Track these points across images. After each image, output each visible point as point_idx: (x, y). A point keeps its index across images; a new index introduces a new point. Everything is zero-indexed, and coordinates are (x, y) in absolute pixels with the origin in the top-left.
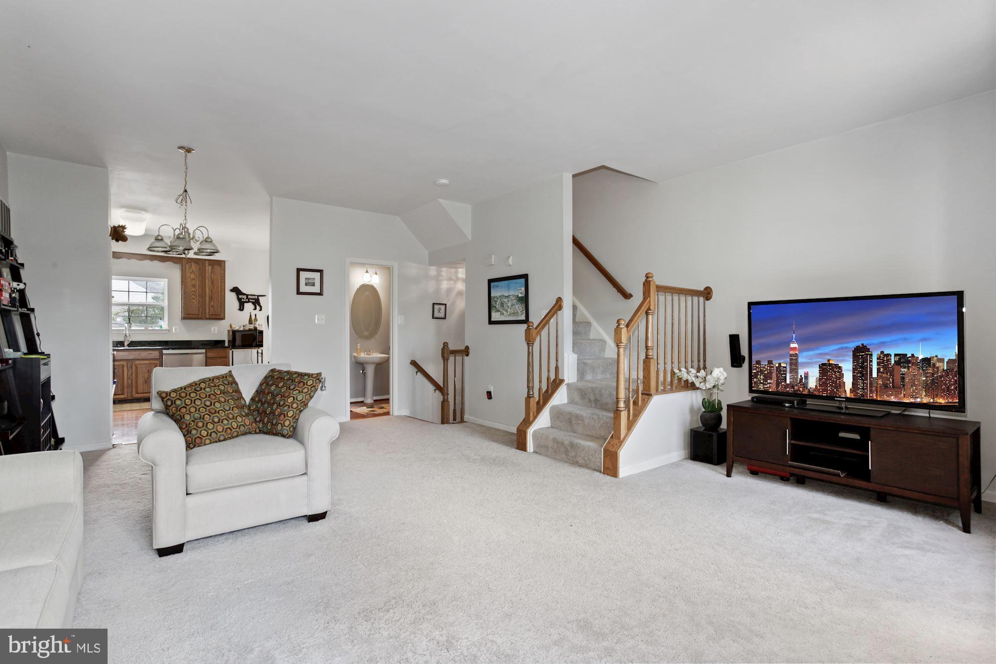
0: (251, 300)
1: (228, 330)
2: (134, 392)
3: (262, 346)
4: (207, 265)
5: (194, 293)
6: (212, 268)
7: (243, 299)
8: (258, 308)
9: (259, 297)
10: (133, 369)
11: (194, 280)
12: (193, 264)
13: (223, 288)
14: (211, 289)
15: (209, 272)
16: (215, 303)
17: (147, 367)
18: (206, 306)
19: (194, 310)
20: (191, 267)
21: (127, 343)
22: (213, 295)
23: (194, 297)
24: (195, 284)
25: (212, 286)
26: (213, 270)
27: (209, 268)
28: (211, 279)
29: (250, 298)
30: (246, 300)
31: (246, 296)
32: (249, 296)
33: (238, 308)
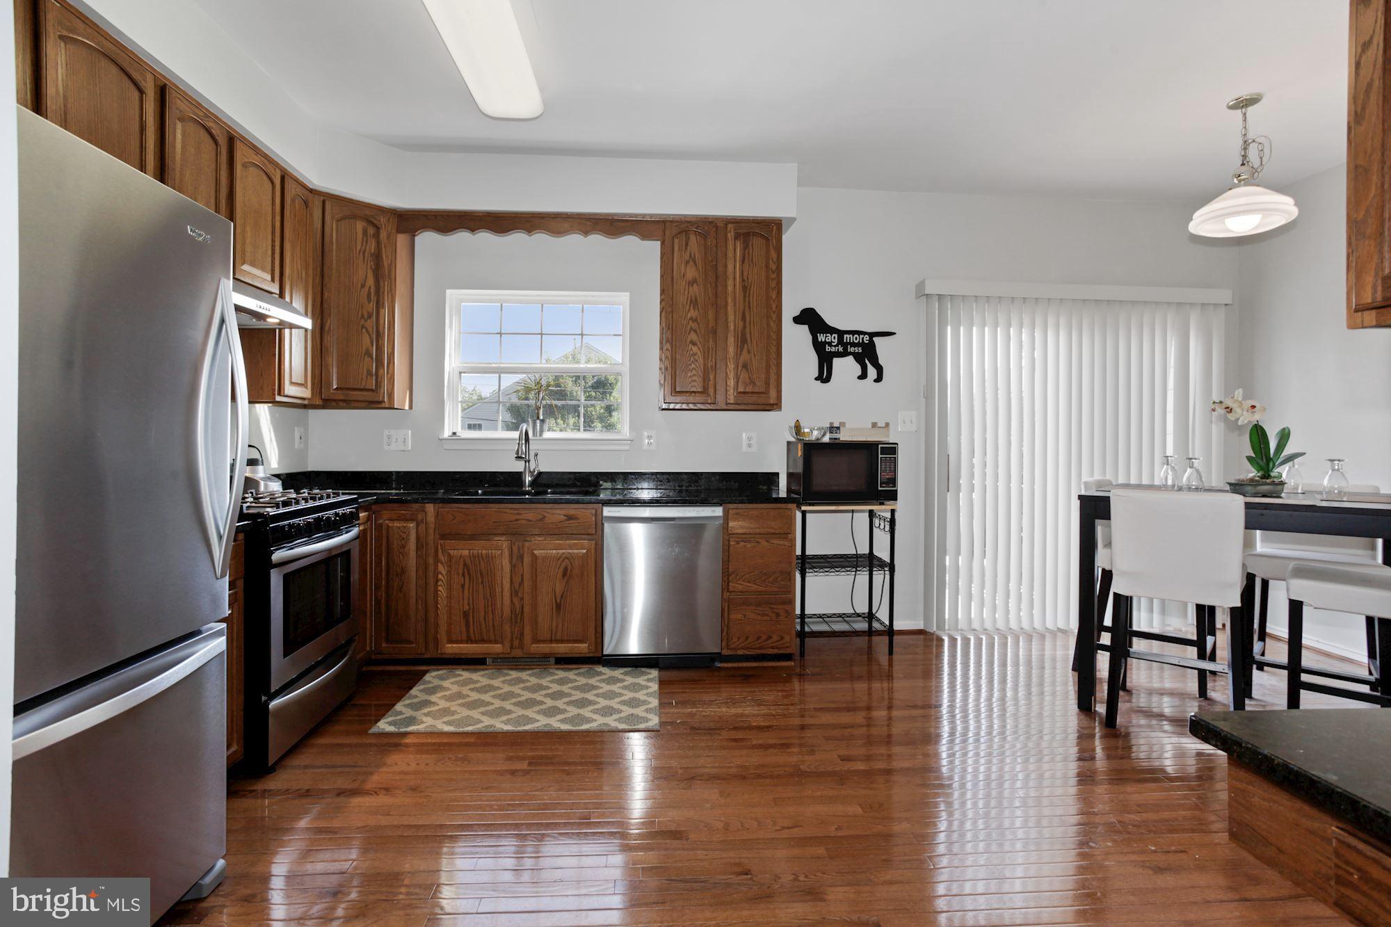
0: (852, 349)
1: (789, 443)
2: (528, 638)
3: (893, 496)
4: (731, 236)
5: (694, 325)
6: (746, 246)
7: (830, 344)
8: (872, 372)
9: (874, 339)
10: (525, 564)
11: (695, 284)
12: (693, 237)
13: (774, 309)
14: (741, 311)
15: (735, 261)
16: (753, 357)
17: (561, 560)
18: (728, 363)
19: (694, 378)
20: (686, 248)
21: (528, 479)
22: (747, 330)
23: (693, 336)
24: (696, 297)
25: (744, 301)
26: (747, 251)
27: (735, 244)
28: (741, 278)
29: (850, 343)
30: (837, 348)
31: (836, 336)
32: (845, 336)
33: (817, 375)
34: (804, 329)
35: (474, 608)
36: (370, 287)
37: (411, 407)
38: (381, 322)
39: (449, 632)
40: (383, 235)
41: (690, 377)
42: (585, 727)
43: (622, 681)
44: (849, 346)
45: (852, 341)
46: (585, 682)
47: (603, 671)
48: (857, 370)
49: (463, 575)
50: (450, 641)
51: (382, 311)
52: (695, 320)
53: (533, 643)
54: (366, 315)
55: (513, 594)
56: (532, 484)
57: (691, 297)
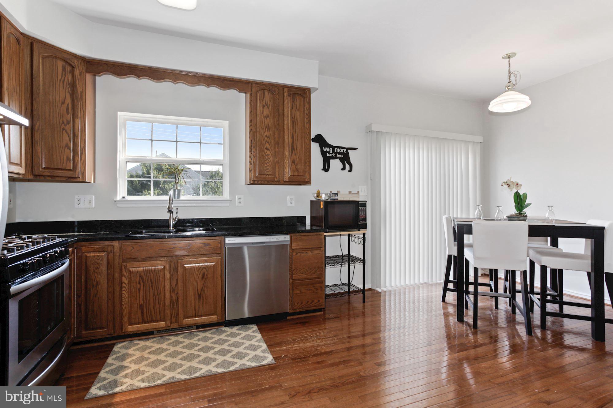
0: (339, 156)
1: (312, 202)
2: (181, 316)
3: (365, 226)
4: (286, 94)
5: (268, 140)
6: (293, 100)
7: (329, 153)
9: (349, 151)
10: (179, 273)
11: (268, 118)
12: (266, 93)
13: (307, 134)
14: (292, 133)
15: (288, 108)
16: (297, 158)
17: (201, 269)
18: (285, 160)
19: (268, 168)
20: (263, 99)
21: (172, 223)
22: (295, 143)
23: (267, 145)
24: (269, 124)
25: (293, 128)
26: (294, 103)
27: (288, 99)
28: (291, 117)
29: (338, 153)
30: (332, 155)
31: (332, 149)
32: (336, 149)
33: (323, 168)
35: (146, 302)
36: (68, 105)
37: (94, 182)
38: (76, 127)
39: (130, 319)
40: (77, 72)
41: (266, 167)
42: (232, 368)
43: (240, 334)
45: (339, 152)
46: (218, 338)
47: (226, 330)
49: (139, 283)
50: (131, 324)
51: (76, 120)
52: (268, 137)
53: (184, 319)
54: (65, 123)
55: (172, 292)
56: (175, 226)
57: (266, 125)
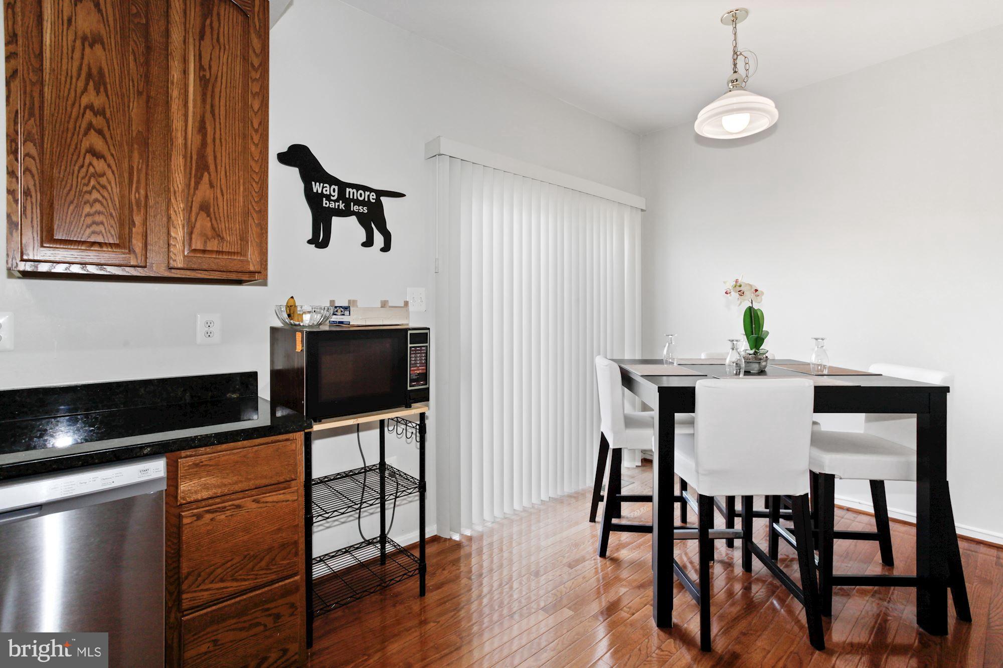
0: (356, 208)
1: (273, 330)
3: (423, 396)
5: (98, 121)
7: (328, 197)
8: (378, 238)
9: (382, 198)
11: (98, 47)
13: (256, 126)
14: (198, 117)
16: (219, 195)
18: (173, 200)
19: (98, 218)
22: (209, 150)
23: (95, 141)
24: (101, 70)
25: (204, 102)
26: (208, 22)
28: (198, 64)
29: (353, 200)
30: (337, 204)
31: (336, 188)
32: (348, 190)
33: (310, 237)
34: (293, 173)
41: (88, 215)
44: (352, 204)
45: (355, 198)
48: (362, 235)
52: (99, 113)
57: (90, 68)
